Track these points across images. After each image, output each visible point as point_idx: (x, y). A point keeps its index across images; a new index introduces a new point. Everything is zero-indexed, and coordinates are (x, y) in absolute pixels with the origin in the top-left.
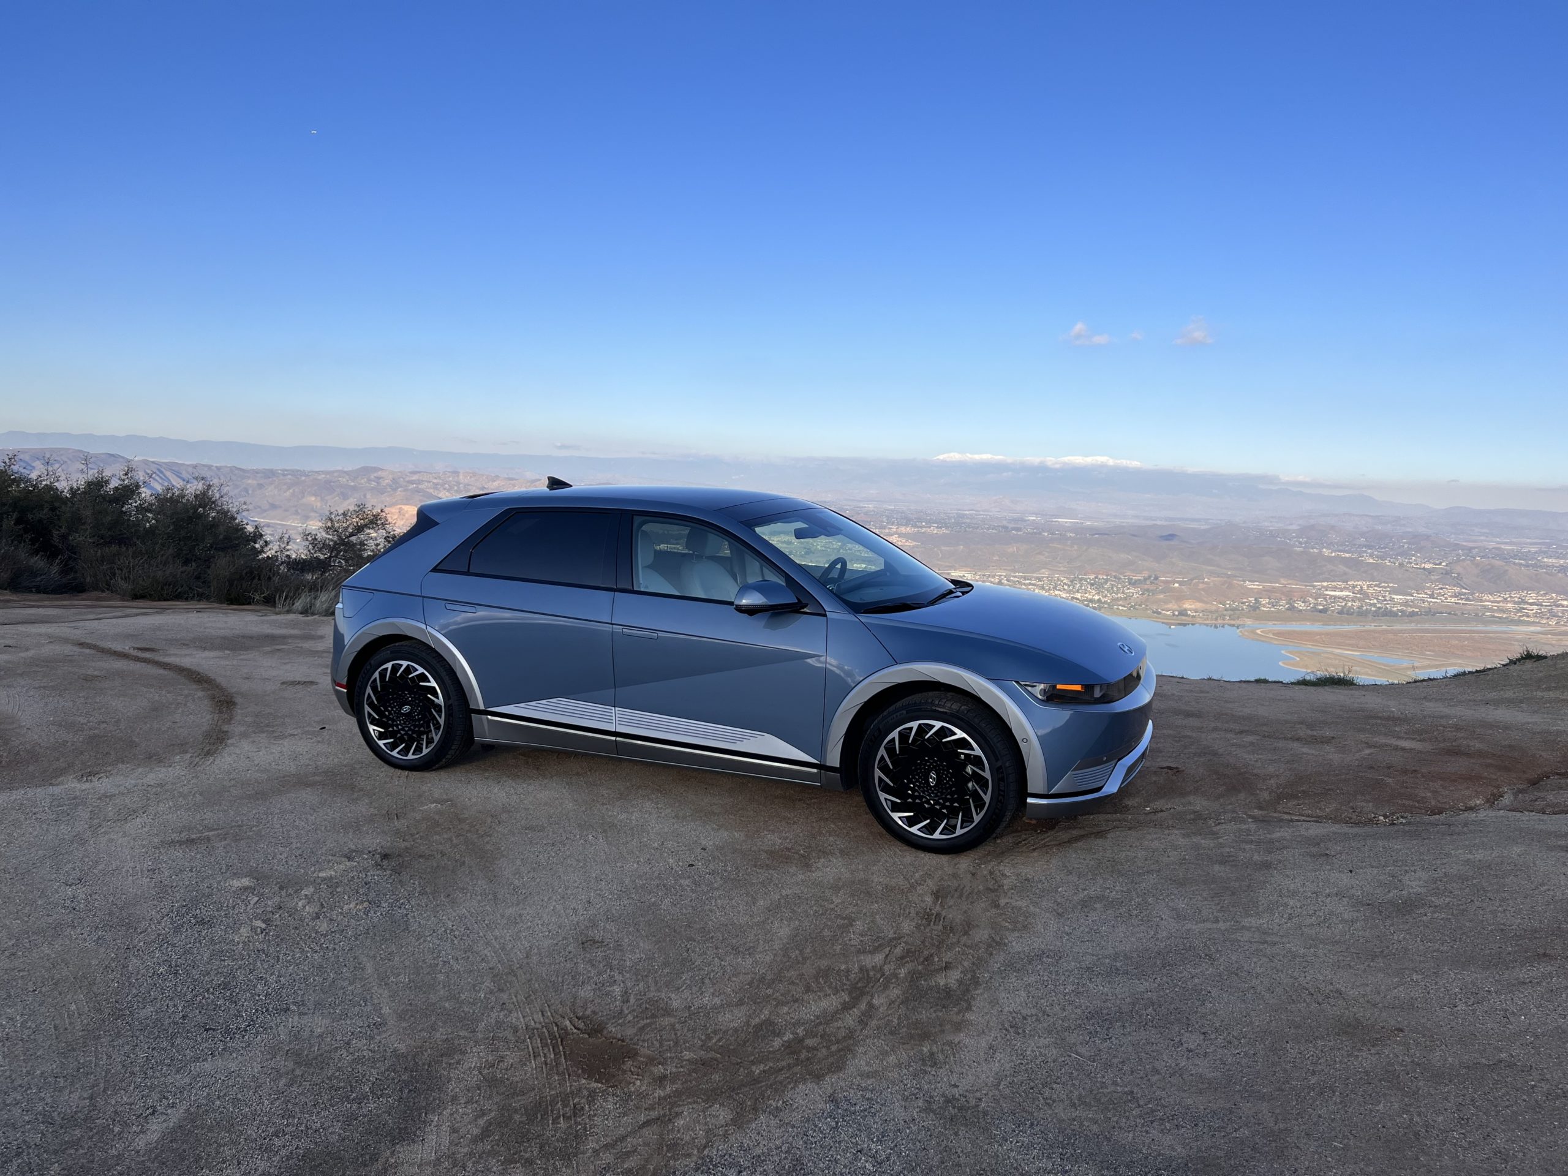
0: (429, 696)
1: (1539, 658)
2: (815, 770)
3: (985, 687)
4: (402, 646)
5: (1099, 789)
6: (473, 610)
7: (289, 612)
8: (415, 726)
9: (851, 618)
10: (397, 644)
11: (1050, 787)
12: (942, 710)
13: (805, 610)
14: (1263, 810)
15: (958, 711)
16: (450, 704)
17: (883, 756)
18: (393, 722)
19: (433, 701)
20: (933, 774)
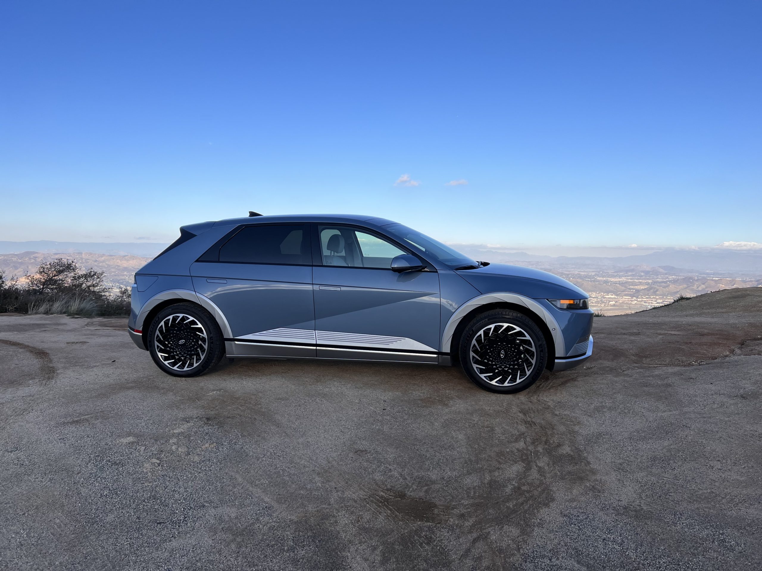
0: (197, 333)
1: (688, 299)
2: (435, 356)
3: (531, 303)
4: (179, 305)
5: (585, 354)
6: (225, 282)
7: (36, 313)
8: (188, 351)
9: (451, 272)
10: (175, 305)
11: (567, 353)
12: (507, 317)
13: (426, 269)
14: (638, 364)
15: (517, 317)
16: (212, 337)
17: (474, 344)
18: (173, 350)
19: (200, 336)
20: (502, 352)
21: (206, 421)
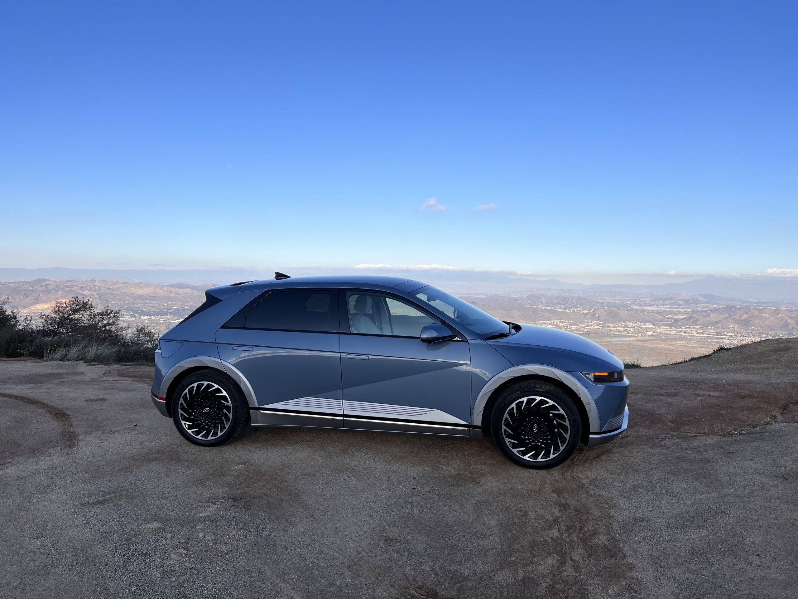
0: (222, 401)
1: (728, 349)
2: (466, 429)
3: (565, 376)
5: (620, 428)
6: (251, 349)
7: (52, 360)
8: (212, 420)
9: (482, 342)
10: (200, 372)
11: (601, 428)
12: (541, 390)
13: (457, 339)
14: (675, 432)
15: (550, 390)
16: (237, 406)
17: (506, 418)
18: (197, 418)
19: (224, 404)
20: (535, 426)
21: (232, 502)
